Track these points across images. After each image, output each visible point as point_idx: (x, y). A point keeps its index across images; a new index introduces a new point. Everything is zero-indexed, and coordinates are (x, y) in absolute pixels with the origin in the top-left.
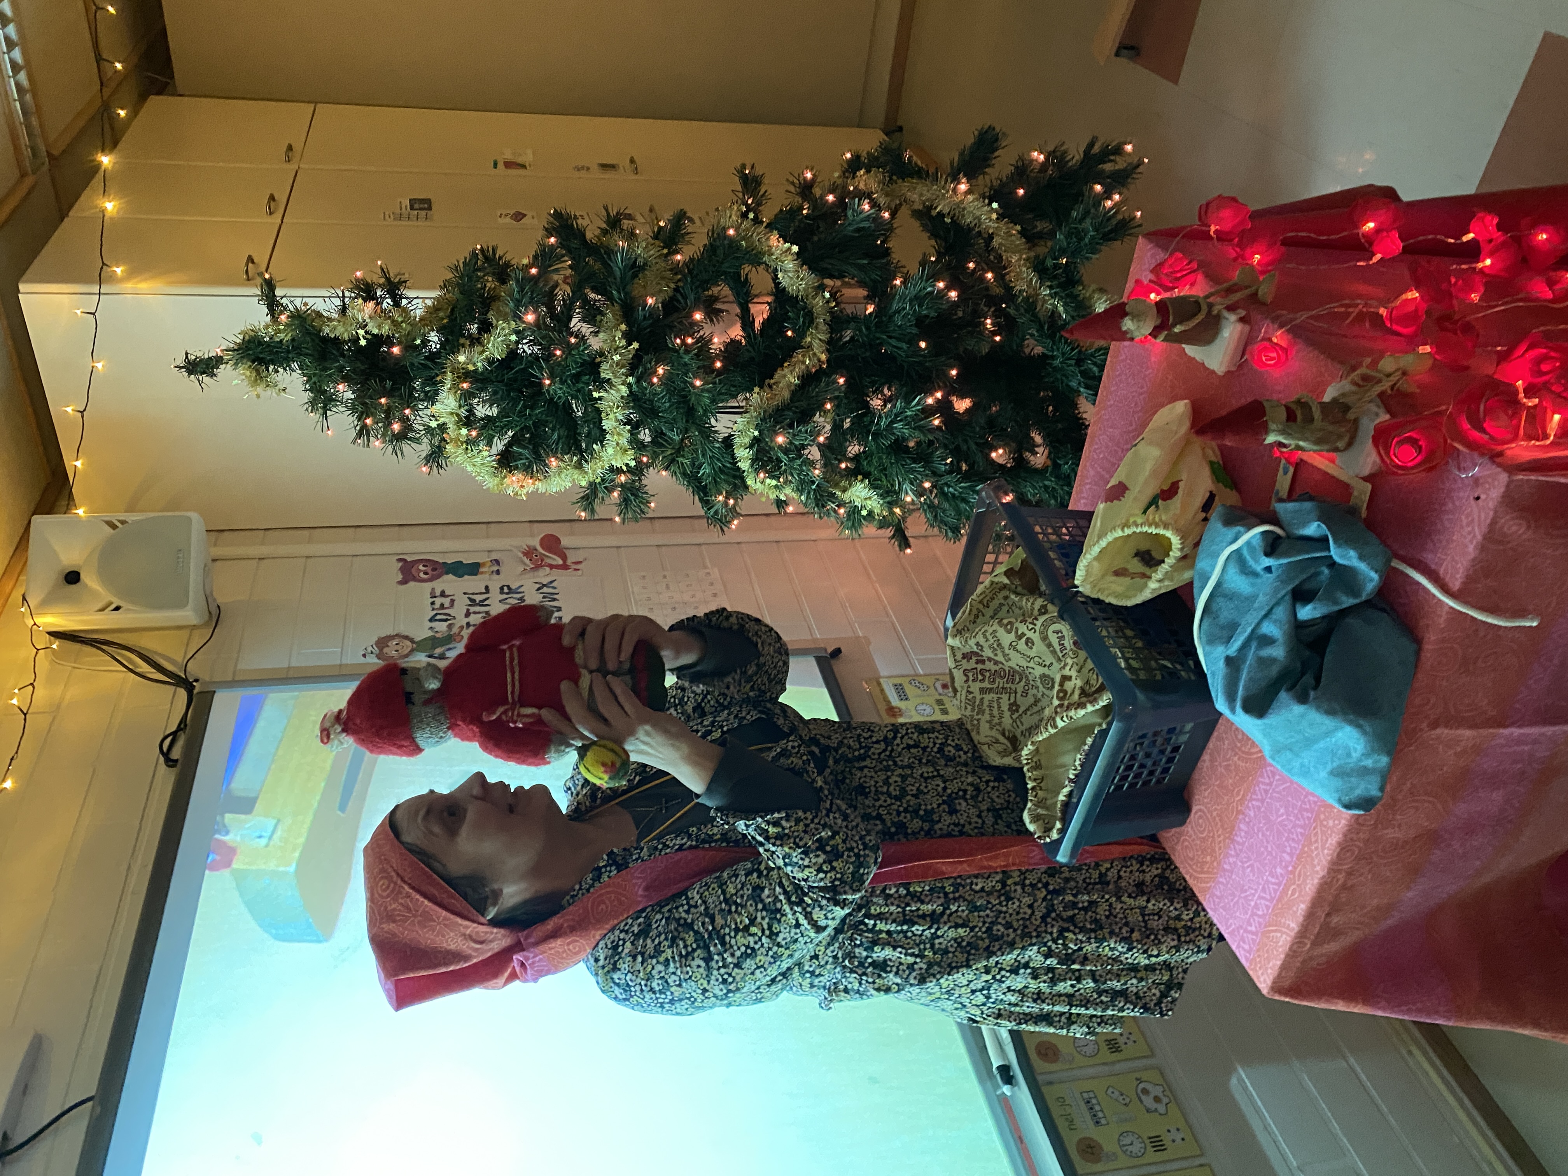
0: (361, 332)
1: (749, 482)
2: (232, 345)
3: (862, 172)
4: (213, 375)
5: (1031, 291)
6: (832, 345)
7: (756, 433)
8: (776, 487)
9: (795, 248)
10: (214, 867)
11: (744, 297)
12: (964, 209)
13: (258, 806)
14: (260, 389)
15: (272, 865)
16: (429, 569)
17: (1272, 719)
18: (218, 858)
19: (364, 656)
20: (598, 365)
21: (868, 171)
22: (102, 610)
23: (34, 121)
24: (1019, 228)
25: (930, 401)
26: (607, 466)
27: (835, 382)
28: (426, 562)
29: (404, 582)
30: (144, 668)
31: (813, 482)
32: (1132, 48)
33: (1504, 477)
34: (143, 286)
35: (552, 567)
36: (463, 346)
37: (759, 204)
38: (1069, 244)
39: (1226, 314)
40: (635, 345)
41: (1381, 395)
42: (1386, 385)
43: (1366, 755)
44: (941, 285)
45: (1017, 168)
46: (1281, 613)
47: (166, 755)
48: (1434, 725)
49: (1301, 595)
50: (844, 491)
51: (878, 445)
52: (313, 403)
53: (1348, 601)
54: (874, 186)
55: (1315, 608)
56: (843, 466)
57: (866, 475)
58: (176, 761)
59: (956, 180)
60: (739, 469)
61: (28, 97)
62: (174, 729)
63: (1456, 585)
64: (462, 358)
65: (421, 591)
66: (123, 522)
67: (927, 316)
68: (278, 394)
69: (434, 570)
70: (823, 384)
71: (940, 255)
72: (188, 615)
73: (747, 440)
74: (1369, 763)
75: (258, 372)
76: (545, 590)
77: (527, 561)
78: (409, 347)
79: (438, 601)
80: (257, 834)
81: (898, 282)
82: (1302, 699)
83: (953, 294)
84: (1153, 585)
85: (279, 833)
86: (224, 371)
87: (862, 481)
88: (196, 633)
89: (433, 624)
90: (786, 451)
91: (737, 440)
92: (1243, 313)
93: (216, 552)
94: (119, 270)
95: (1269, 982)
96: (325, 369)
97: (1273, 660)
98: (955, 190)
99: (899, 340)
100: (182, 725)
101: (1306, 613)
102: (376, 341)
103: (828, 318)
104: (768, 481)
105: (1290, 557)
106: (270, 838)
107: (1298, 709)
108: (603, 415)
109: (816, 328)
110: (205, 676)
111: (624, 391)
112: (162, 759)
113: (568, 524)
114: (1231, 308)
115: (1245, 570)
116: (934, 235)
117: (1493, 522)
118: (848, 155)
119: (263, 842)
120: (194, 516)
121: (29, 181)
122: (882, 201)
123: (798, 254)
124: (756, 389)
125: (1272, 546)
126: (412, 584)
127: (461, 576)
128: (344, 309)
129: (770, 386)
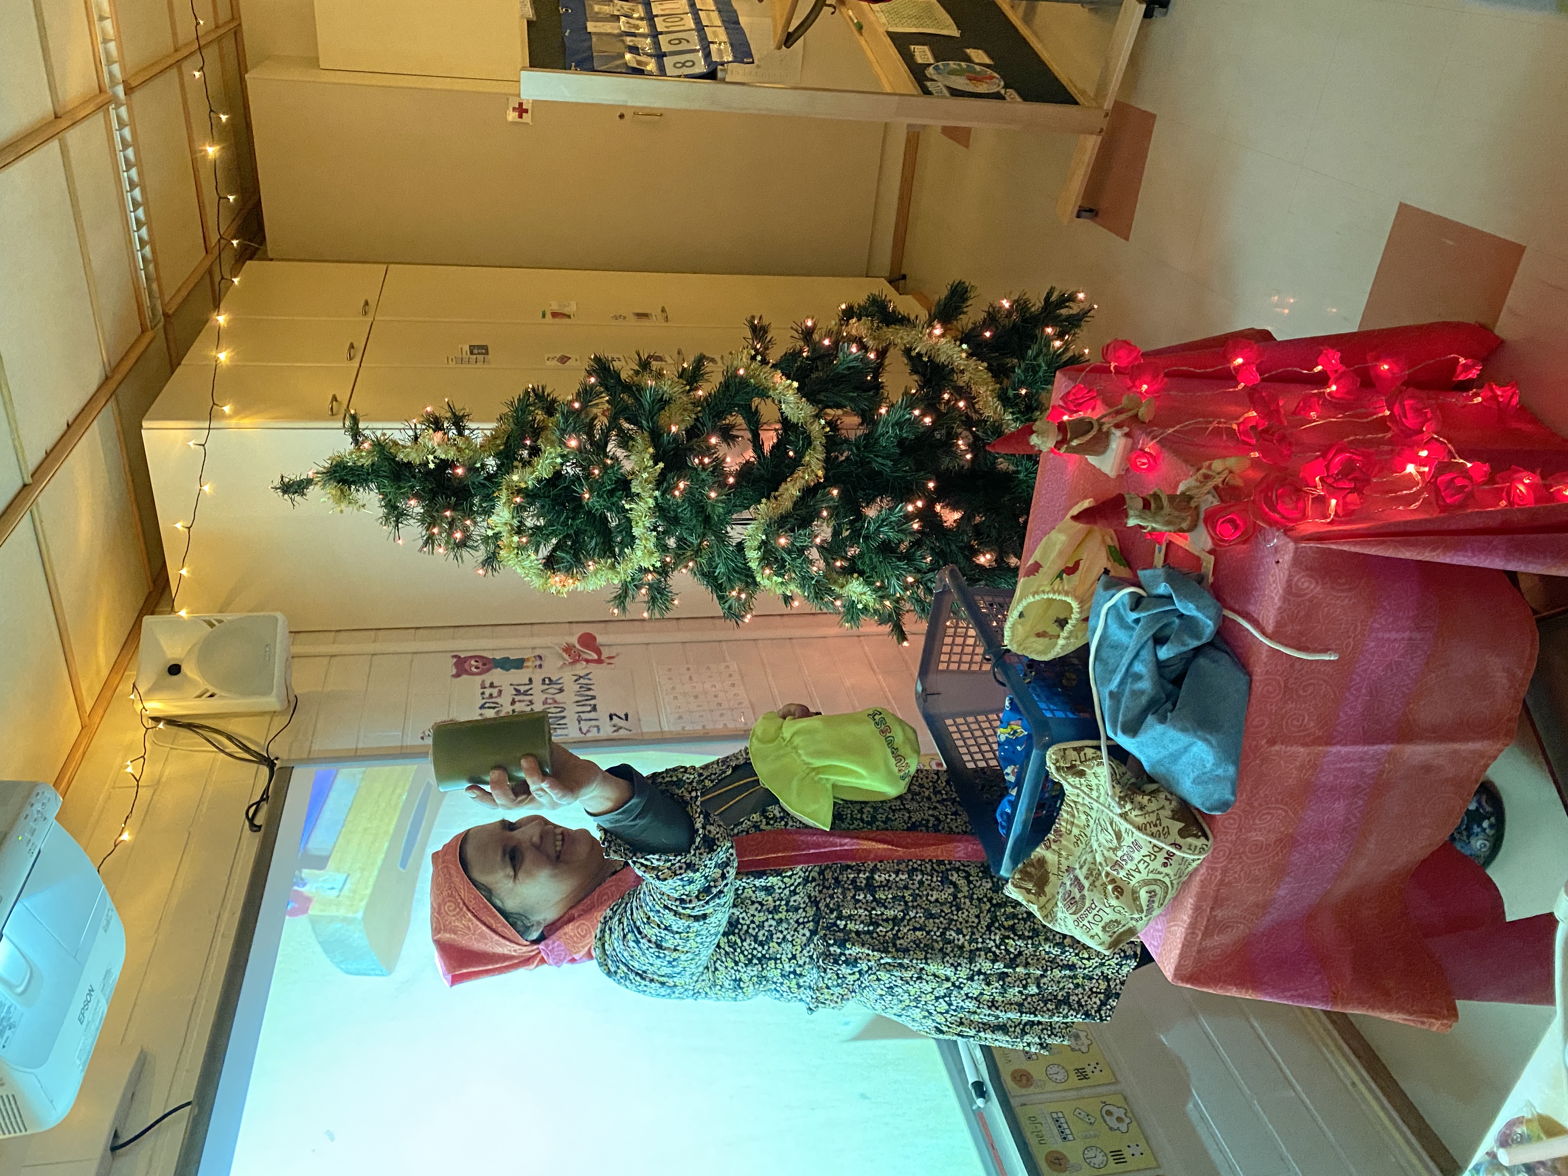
0: (431, 457)
1: (758, 579)
2: (321, 469)
3: (854, 320)
4: (303, 494)
5: (996, 417)
6: (829, 463)
7: (764, 537)
8: (782, 583)
9: (796, 384)
10: (294, 913)
11: (754, 423)
12: (939, 350)
13: (331, 864)
14: (343, 506)
15: (342, 912)
16: (480, 664)
17: (1142, 737)
18: (296, 905)
19: (422, 738)
20: (630, 482)
21: (859, 320)
22: (200, 696)
23: (155, 286)
24: (985, 364)
25: (910, 508)
26: (637, 567)
27: (829, 493)
28: (477, 658)
29: (457, 675)
30: (232, 748)
31: (812, 578)
32: (1091, 211)
33: (1291, 545)
34: (246, 422)
35: (587, 661)
36: (517, 467)
37: (766, 349)
38: (1026, 377)
39: (1113, 430)
40: (661, 465)
41: (1216, 488)
42: (1218, 481)
43: (1217, 765)
44: (917, 412)
45: (989, 313)
46: (1146, 654)
47: (251, 821)
48: (1272, 742)
49: (1159, 640)
50: (842, 587)
51: (868, 547)
52: (387, 518)
53: (1195, 644)
54: (863, 332)
55: (1168, 650)
56: (838, 564)
57: (861, 573)
58: (260, 827)
59: (930, 325)
60: (750, 568)
61: (151, 267)
62: (258, 799)
63: (1270, 629)
64: (515, 478)
65: (472, 684)
66: (220, 621)
67: (906, 438)
68: (358, 510)
69: (484, 664)
70: (819, 496)
71: (921, 388)
72: (272, 702)
73: (756, 543)
74: (1220, 772)
75: (342, 490)
76: (582, 681)
77: (566, 656)
78: (471, 469)
79: (488, 692)
80: (330, 886)
81: (883, 411)
82: (1163, 720)
83: (928, 420)
84: (1061, 642)
85: (348, 886)
86: (313, 491)
87: (857, 579)
88: (277, 720)
89: (483, 711)
90: (789, 553)
91: (747, 544)
92: (1126, 429)
93: (296, 649)
94: (227, 409)
95: (1172, 970)
96: (400, 488)
97: (1142, 692)
98: (930, 334)
99: (883, 458)
100: (264, 798)
101: (1164, 653)
102: (444, 465)
103: (824, 441)
104: (775, 578)
105: (1148, 610)
106: (341, 890)
107: (1159, 728)
108: (633, 524)
109: (814, 449)
110: (283, 755)
111: (651, 502)
112: (247, 823)
113: (603, 625)
114: (1118, 426)
115: (1123, 624)
116: (914, 371)
117: (1289, 581)
118: (843, 307)
119: (335, 893)
120: (279, 615)
121: (149, 335)
122: (871, 343)
123: (798, 389)
124: (764, 500)
125: (1137, 603)
126: (464, 677)
127: (508, 670)
128: (416, 438)
129: (776, 498)
